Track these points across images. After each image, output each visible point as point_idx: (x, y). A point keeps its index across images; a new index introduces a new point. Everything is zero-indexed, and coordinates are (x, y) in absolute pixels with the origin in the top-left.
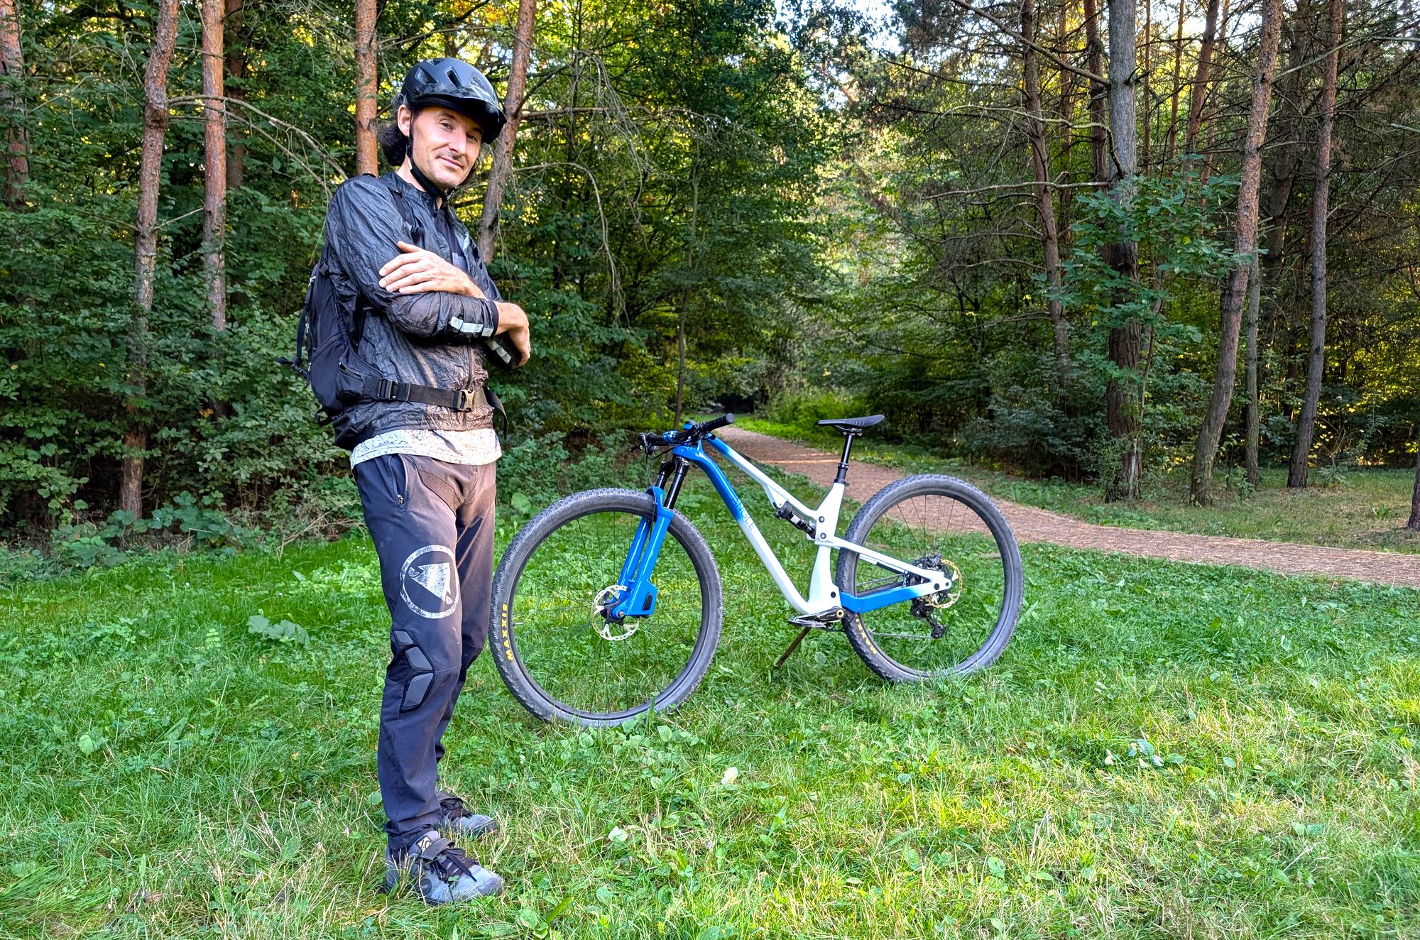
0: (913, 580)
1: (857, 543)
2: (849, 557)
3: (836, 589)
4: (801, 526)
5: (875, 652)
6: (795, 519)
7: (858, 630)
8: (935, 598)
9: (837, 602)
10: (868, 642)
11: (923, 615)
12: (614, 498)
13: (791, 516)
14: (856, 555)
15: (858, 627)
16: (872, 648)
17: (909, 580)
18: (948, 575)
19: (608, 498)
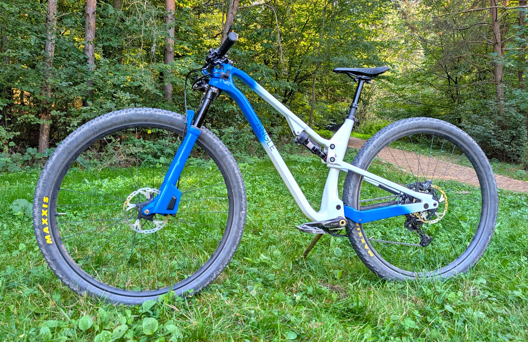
0: (407, 200)
1: (362, 167)
2: (354, 178)
3: (341, 204)
4: (315, 151)
5: (372, 255)
6: (310, 145)
7: (358, 237)
8: (424, 215)
9: (341, 213)
10: (366, 247)
11: (414, 228)
12: (151, 115)
13: (307, 142)
14: (360, 177)
15: (358, 234)
16: (370, 252)
17: (404, 199)
18: (436, 197)
19: (145, 115)
